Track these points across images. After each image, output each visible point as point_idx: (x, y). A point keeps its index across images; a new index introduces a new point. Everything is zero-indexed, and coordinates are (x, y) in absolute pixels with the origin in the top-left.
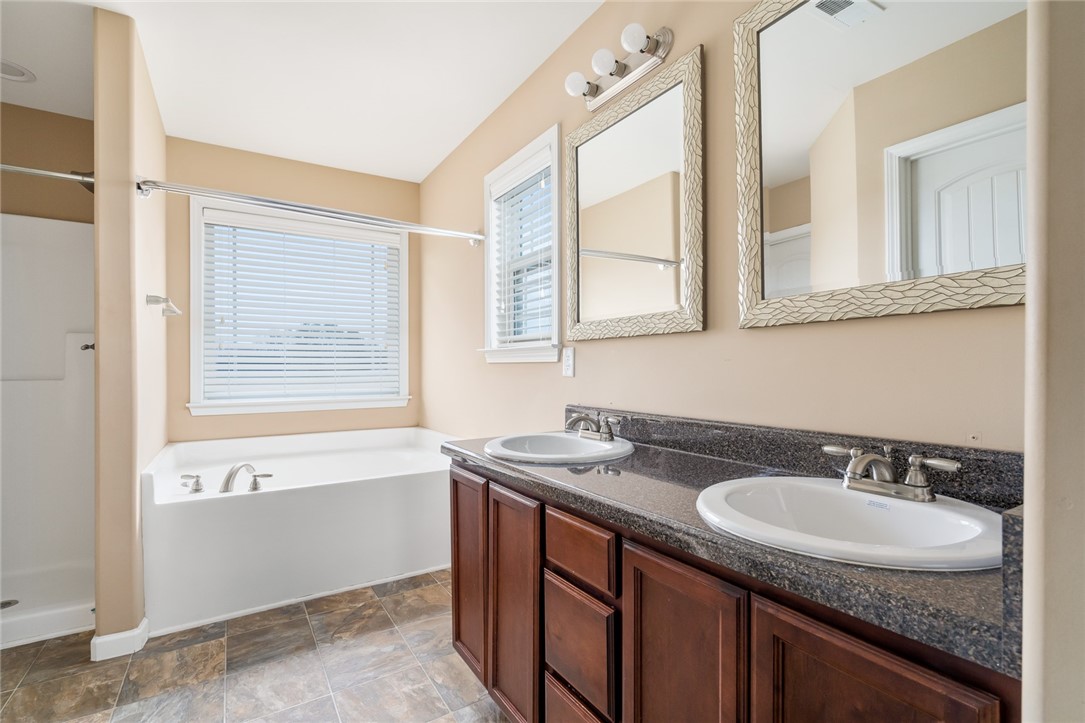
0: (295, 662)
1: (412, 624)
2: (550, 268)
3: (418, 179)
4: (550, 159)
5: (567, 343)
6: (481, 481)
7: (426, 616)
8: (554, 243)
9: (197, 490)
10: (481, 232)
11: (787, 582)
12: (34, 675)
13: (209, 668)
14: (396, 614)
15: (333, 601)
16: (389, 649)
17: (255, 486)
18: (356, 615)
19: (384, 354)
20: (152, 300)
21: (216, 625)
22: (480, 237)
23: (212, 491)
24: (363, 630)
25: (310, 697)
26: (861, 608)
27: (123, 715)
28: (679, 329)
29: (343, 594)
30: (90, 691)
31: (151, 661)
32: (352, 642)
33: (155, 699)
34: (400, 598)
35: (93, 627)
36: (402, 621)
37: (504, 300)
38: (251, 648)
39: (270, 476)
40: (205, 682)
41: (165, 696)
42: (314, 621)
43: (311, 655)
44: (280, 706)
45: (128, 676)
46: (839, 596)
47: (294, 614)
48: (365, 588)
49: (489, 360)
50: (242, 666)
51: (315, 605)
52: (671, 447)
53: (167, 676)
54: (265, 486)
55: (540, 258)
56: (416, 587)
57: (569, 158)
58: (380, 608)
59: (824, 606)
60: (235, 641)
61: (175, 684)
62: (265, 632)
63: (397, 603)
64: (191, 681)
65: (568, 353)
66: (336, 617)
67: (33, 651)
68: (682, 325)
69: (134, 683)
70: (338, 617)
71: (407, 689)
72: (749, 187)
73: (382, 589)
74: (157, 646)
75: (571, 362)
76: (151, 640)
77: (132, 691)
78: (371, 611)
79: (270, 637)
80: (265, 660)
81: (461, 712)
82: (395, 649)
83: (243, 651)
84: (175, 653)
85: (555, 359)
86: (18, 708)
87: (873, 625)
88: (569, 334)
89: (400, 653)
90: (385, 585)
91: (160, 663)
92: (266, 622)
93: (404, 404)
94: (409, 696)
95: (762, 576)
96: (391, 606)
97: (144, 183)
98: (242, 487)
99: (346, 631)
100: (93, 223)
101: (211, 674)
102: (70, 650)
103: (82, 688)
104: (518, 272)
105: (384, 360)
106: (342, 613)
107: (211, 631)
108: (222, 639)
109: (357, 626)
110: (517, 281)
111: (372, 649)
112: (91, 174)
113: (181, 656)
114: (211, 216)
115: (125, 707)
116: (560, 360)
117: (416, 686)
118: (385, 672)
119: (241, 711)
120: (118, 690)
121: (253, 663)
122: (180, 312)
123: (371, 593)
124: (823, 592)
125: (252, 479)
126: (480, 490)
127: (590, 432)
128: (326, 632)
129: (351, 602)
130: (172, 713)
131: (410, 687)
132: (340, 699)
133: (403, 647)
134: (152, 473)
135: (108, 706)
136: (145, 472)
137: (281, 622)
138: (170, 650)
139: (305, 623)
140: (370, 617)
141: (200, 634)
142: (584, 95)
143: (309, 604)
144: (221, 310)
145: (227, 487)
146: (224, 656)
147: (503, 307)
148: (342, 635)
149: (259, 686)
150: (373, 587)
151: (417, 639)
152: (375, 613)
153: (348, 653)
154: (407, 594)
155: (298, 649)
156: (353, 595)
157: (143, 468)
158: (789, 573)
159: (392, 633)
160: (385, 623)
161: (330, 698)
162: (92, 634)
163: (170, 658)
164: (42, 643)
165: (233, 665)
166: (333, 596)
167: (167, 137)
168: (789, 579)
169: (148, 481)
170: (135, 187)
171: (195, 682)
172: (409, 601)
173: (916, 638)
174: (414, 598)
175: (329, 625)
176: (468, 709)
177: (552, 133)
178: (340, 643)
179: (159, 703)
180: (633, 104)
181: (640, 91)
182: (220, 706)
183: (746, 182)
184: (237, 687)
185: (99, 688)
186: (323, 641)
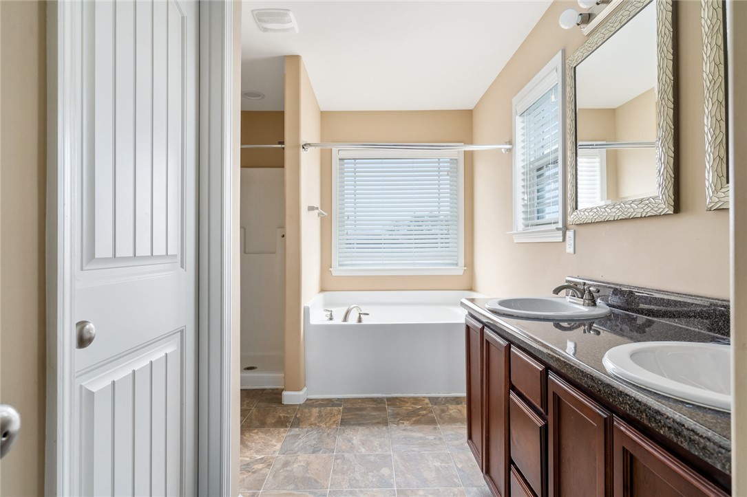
0: (375, 430)
1: (450, 426)
2: (557, 166)
3: (471, 107)
4: (556, 78)
5: (569, 227)
6: (480, 326)
7: (460, 424)
8: (559, 146)
9: (331, 319)
10: (510, 143)
11: (628, 406)
12: (260, 404)
13: (332, 422)
14: (440, 418)
15: (403, 401)
16: (431, 437)
17: (360, 320)
18: (415, 413)
19: (446, 236)
20: (311, 208)
21: (339, 399)
22: (508, 147)
23: (338, 320)
24: (417, 422)
25: (379, 451)
26: (667, 429)
27: (292, 433)
28: (653, 213)
29: (410, 398)
30: (280, 417)
31: (307, 410)
32: (409, 427)
33: (306, 429)
34: (445, 408)
35: (283, 387)
36: (444, 423)
37: (527, 193)
38: (354, 416)
39: (368, 314)
40: (329, 428)
41: (310, 429)
42: (390, 410)
43: (384, 428)
44: (363, 450)
45: (296, 415)
46: (655, 419)
47: (379, 403)
48: (424, 397)
49: (516, 241)
50: (347, 424)
51: (392, 401)
52: (646, 315)
53: (313, 419)
54: (366, 321)
55: (551, 158)
56: (458, 404)
57: (570, 76)
58: (431, 412)
59: (648, 425)
60: (346, 410)
61: (315, 424)
62: (362, 409)
63: (443, 411)
64: (323, 425)
65: (570, 234)
66: (403, 411)
67: (260, 392)
68: (656, 209)
69: (298, 419)
70: (404, 411)
71: (437, 464)
72: (713, 81)
73: (434, 400)
74: (310, 403)
75: (572, 242)
76: (308, 400)
77: (297, 423)
78: (425, 412)
79: (364, 413)
80: (360, 424)
81: (470, 489)
82: (435, 439)
83: (350, 417)
84: (317, 409)
85: (561, 239)
86: (253, 417)
87: (673, 442)
88: (570, 219)
89: (438, 442)
90: (437, 398)
91: (310, 412)
92: (364, 404)
93: (461, 273)
94: (437, 470)
95: (616, 401)
96: (438, 412)
97: (305, 145)
98: (352, 320)
99: (408, 420)
100: (284, 167)
101: (333, 424)
102: (274, 396)
103: (277, 415)
104: (539, 169)
105: (447, 241)
106: (407, 409)
107: (336, 402)
108: (341, 408)
109: (414, 419)
110: (539, 176)
111: (421, 435)
112: (282, 143)
113: (320, 412)
114: (343, 154)
115: (293, 429)
116: (564, 240)
117: (444, 465)
118: (425, 451)
119: (344, 447)
120: (292, 420)
121: (353, 425)
122: (326, 214)
123: (427, 401)
124: (646, 415)
125: (358, 315)
126: (479, 332)
127: (576, 298)
128: (395, 418)
129: (413, 404)
130: (312, 438)
131: (439, 464)
132: (396, 457)
133: (440, 439)
134: (309, 306)
135: (286, 427)
136: (306, 305)
137: (372, 406)
138: (316, 407)
139: (385, 409)
140: (423, 415)
141: (330, 402)
142: (578, 24)
143: (389, 399)
144: (348, 212)
145: (345, 319)
146: (340, 417)
147: (526, 198)
148: (405, 422)
149: (354, 438)
150: (429, 398)
151: (451, 436)
152: (427, 414)
153: (405, 433)
154: (451, 407)
155: (378, 423)
156: (416, 400)
157: (305, 302)
158: (629, 400)
159: (435, 428)
160: (432, 422)
161: (390, 455)
162: (283, 390)
163: (315, 411)
164: (265, 389)
165: (344, 423)
166: (404, 398)
167: (322, 112)
168: (629, 405)
169: (307, 310)
170: (302, 147)
171: (325, 426)
172: (451, 412)
173: (697, 453)
174: (455, 411)
175: (398, 414)
176: (475, 489)
177: (558, 58)
178: (402, 426)
179: (307, 432)
180: (616, 24)
181: (621, 13)
182: (334, 442)
183: (711, 77)
184: (344, 435)
185: (284, 417)
186: (393, 423)
